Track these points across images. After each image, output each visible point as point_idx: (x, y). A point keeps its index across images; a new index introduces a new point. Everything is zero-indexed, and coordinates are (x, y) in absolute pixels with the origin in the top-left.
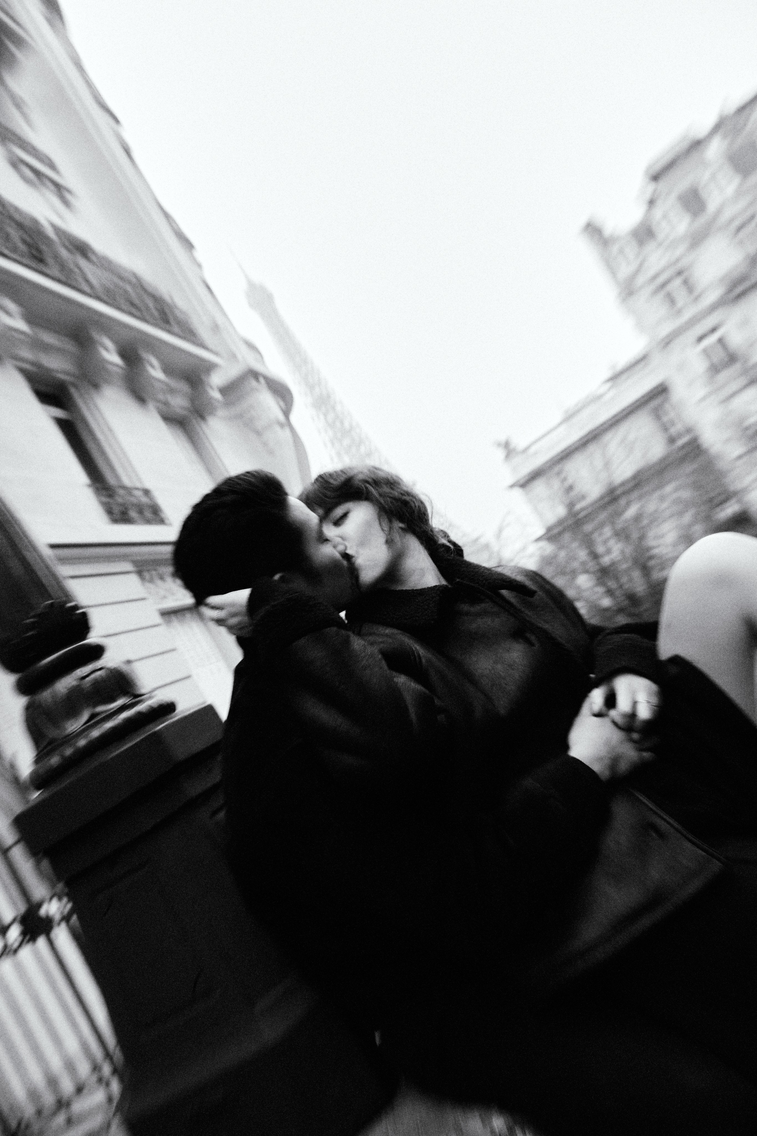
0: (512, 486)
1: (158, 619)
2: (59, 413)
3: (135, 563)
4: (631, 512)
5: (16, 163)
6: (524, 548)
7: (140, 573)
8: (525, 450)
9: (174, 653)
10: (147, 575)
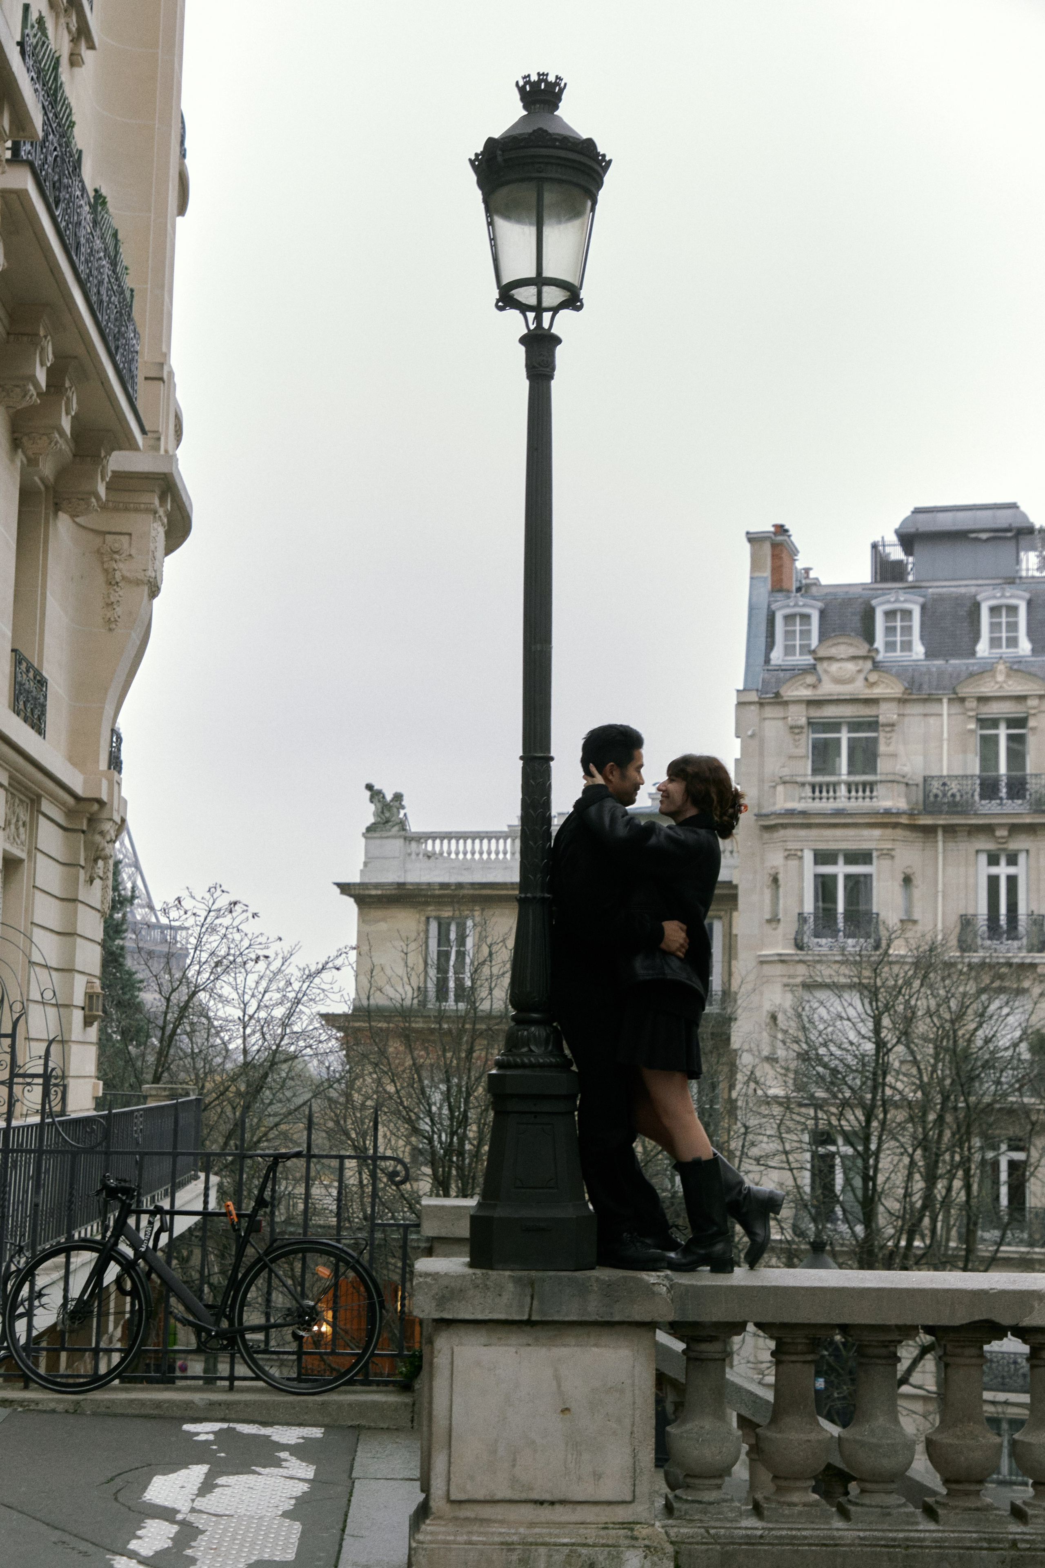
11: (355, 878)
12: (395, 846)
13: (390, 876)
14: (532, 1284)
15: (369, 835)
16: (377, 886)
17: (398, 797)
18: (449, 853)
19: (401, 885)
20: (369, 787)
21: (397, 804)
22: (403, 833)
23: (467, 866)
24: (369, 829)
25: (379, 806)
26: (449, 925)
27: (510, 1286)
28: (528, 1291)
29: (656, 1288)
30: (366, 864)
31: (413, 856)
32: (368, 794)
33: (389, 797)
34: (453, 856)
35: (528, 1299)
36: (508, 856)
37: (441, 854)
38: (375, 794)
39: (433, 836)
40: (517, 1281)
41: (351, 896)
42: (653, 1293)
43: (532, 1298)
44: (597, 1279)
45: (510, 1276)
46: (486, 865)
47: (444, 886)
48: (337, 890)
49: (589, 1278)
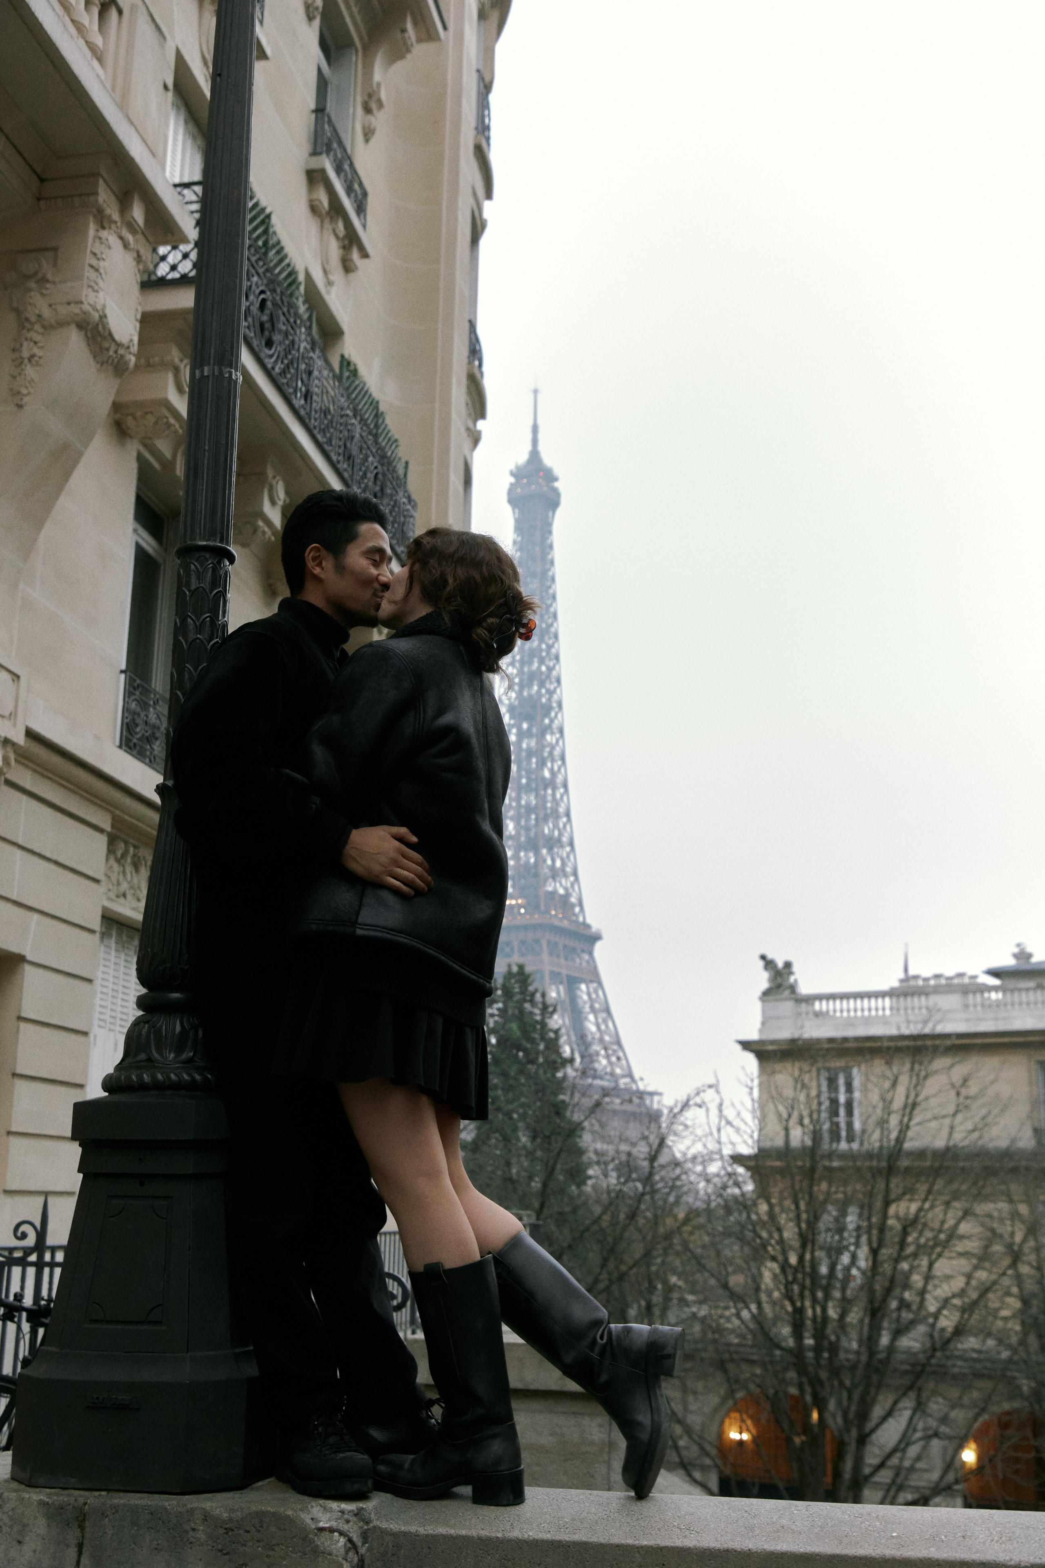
0: (746, 1045)
1: (96, 923)
2: (149, 544)
3: (116, 822)
4: (906, 1208)
5: (315, 177)
6: (706, 1160)
7: (112, 840)
8: (810, 999)
9: (84, 985)
10: (121, 847)
11: (753, 1035)
12: (786, 1007)
13: (784, 1033)
14: (81, 1518)
15: (766, 998)
16: (773, 1042)
17: (788, 965)
18: (835, 1011)
19: (793, 1041)
20: (763, 957)
21: (787, 971)
22: (793, 996)
23: (850, 1022)
24: (766, 994)
25: (773, 973)
26: (836, 1075)
27: (40, 1526)
28: (73, 1536)
29: (323, 1541)
30: (763, 1024)
31: (804, 1016)
32: (761, 963)
33: (780, 964)
34: (838, 1014)
35: (72, 1552)
36: (888, 1012)
37: (828, 1012)
38: (769, 964)
39: (820, 997)
40: (54, 1513)
41: (751, 1051)
42: (316, 1551)
43: (80, 1547)
44: (207, 1517)
45: (41, 1503)
46: (868, 1021)
47: (831, 1040)
48: (738, 1047)
49: (192, 1511)
